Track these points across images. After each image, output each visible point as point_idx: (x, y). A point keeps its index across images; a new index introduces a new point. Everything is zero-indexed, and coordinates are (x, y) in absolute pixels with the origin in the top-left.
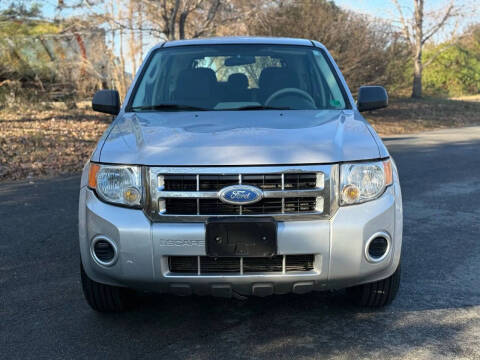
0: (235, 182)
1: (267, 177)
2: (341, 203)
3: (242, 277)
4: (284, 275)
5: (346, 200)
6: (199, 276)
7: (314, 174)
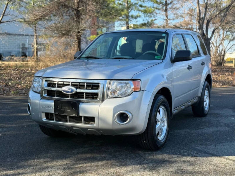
0: (68, 85)
1: (80, 84)
2: (108, 97)
3: (68, 124)
4: (83, 125)
5: (110, 96)
6: (54, 122)
7: (99, 83)
